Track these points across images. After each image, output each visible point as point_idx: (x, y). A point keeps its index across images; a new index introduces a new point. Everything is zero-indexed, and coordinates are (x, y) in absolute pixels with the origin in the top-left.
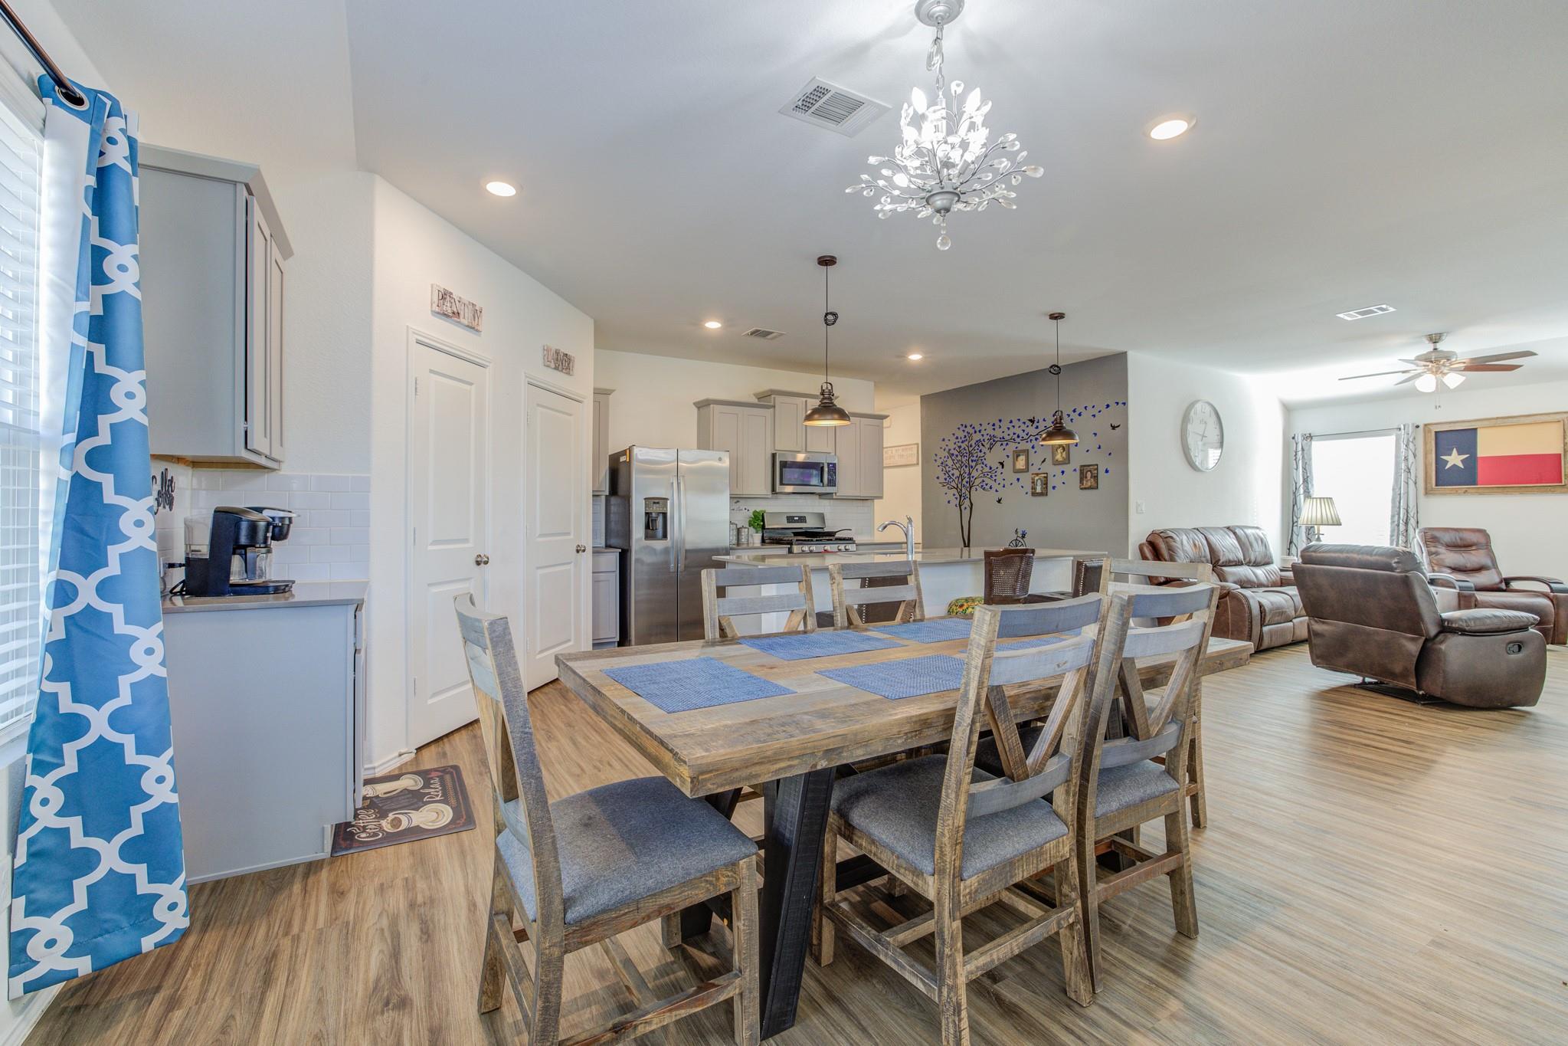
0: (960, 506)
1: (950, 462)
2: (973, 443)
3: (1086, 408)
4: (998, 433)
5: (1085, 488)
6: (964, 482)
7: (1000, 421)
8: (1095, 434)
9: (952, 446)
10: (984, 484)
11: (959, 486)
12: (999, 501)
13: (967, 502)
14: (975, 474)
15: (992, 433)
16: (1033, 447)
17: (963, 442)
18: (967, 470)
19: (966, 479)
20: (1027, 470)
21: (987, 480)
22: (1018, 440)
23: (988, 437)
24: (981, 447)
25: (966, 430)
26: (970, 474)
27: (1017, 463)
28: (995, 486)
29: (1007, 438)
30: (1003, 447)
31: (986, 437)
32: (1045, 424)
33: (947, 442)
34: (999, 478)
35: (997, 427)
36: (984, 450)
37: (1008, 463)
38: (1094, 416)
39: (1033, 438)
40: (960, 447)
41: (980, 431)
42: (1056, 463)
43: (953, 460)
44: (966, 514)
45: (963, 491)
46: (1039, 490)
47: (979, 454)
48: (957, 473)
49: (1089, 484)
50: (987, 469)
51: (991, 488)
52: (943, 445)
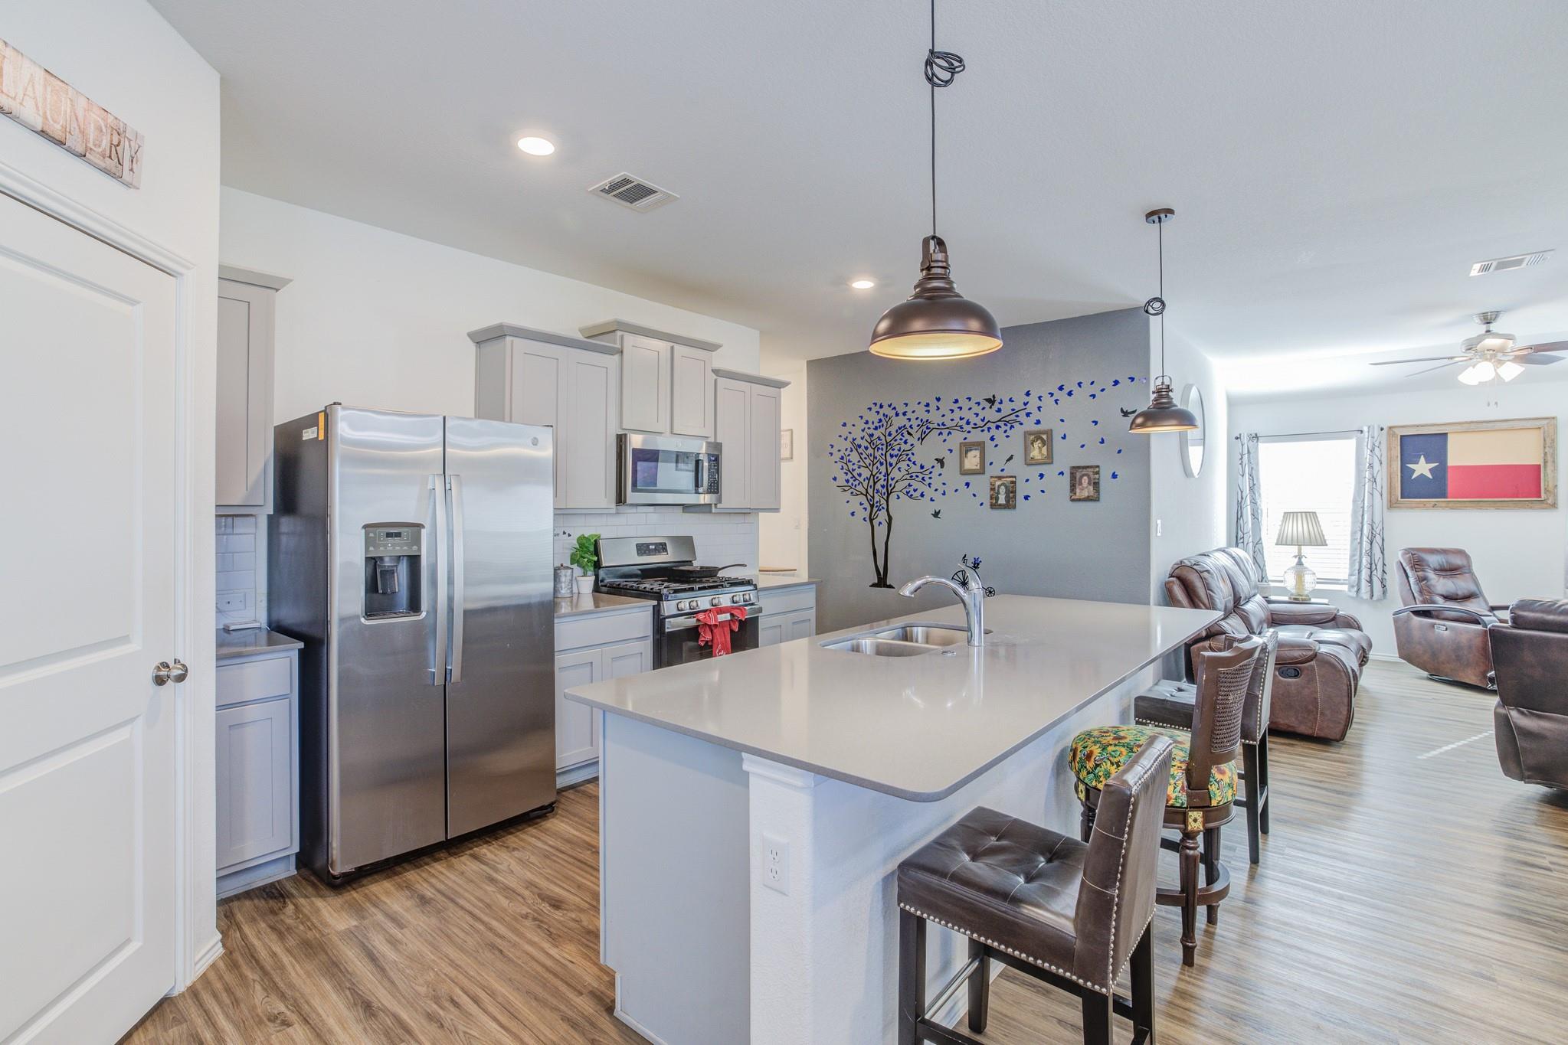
0: (871, 520)
1: (854, 457)
2: (893, 430)
3: (1079, 384)
4: (935, 417)
5: (1079, 500)
6: (878, 486)
7: (938, 399)
8: (1096, 423)
9: (857, 433)
10: (911, 489)
11: (870, 491)
12: (936, 514)
13: (882, 516)
14: (895, 474)
15: (925, 416)
16: (992, 439)
17: (876, 428)
18: (883, 469)
19: (882, 482)
20: (981, 471)
21: (915, 484)
22: (967, 428)
23: (919, 422)
24: (906, 436)
25: (882, 411)
26: (887, 474)
27: (966, 461)
28: (929, 493)
29: (949, 424)
30: (942, 437)
31: (914, 423)
32: (1013, 405)
33: (849, 427)
34: (936, 482)
35: (932, 408)
36: (911, 440)
37: (951, 461)
38: (1094, 396)
39: (993, 426)
40: (871, 435)
41: (904, 414)
42: (1030, 462)
43: (860, 454)
44: (881, 532)
45: (877, 498)
46: (1002, 500)
47: (904, 447)
48: (866, 473)
49: (1086, 494)
50: (916, 469)
51: (922, 495)
52: (844, 432)
